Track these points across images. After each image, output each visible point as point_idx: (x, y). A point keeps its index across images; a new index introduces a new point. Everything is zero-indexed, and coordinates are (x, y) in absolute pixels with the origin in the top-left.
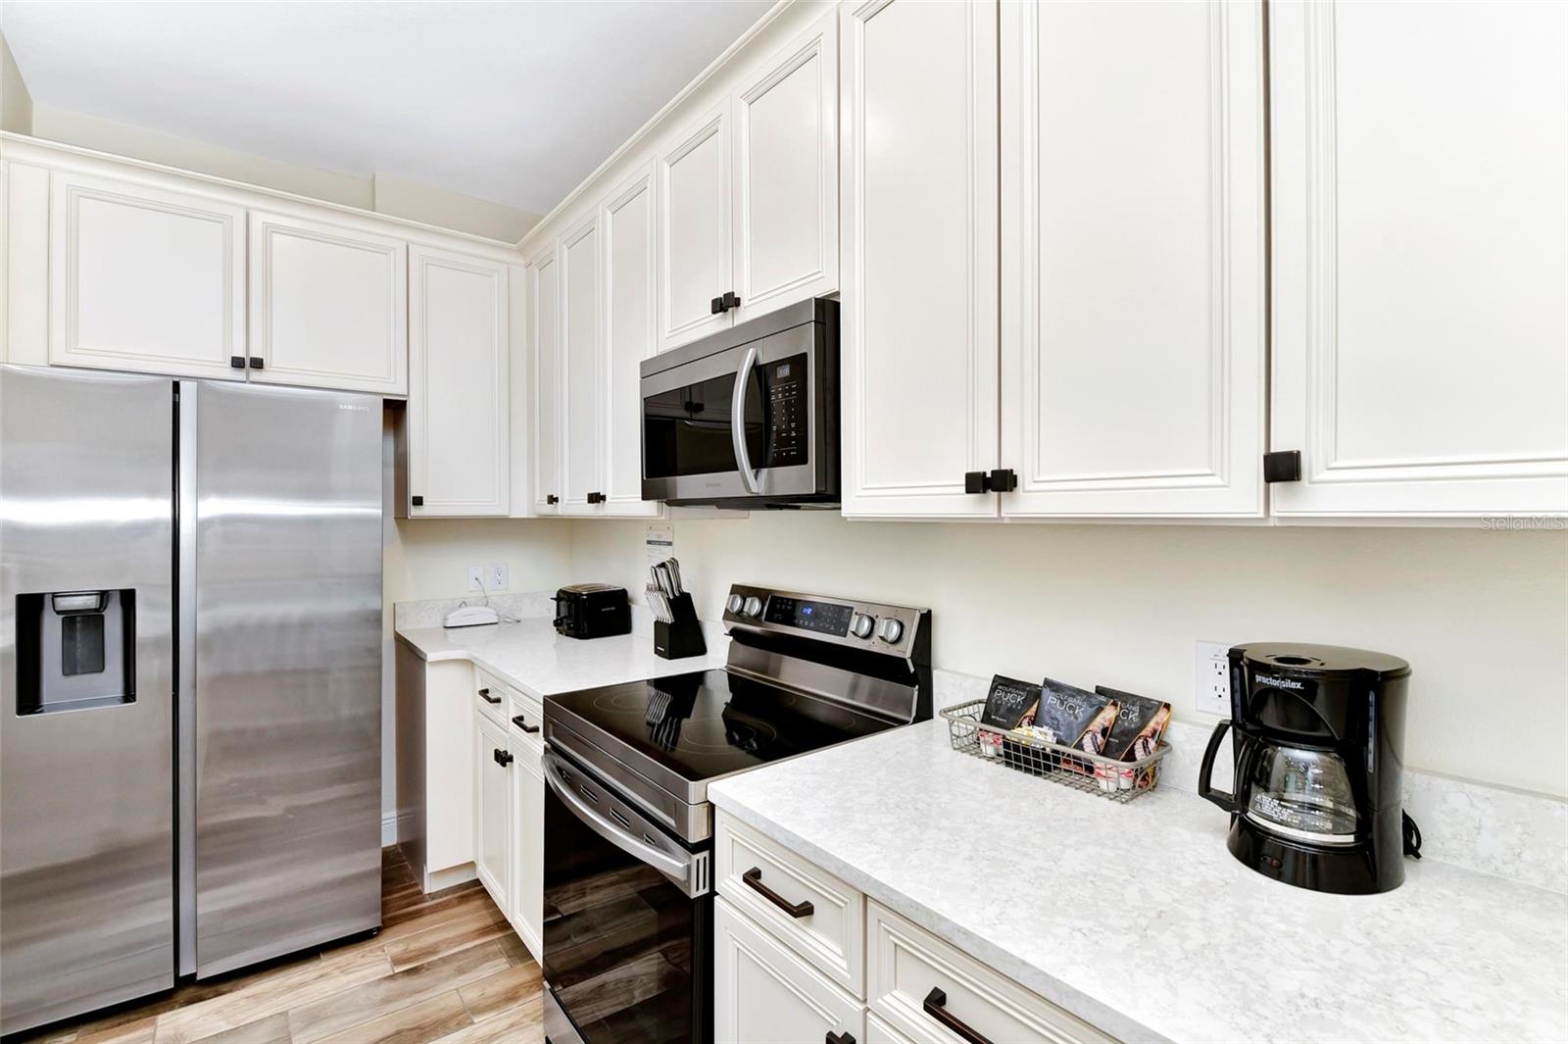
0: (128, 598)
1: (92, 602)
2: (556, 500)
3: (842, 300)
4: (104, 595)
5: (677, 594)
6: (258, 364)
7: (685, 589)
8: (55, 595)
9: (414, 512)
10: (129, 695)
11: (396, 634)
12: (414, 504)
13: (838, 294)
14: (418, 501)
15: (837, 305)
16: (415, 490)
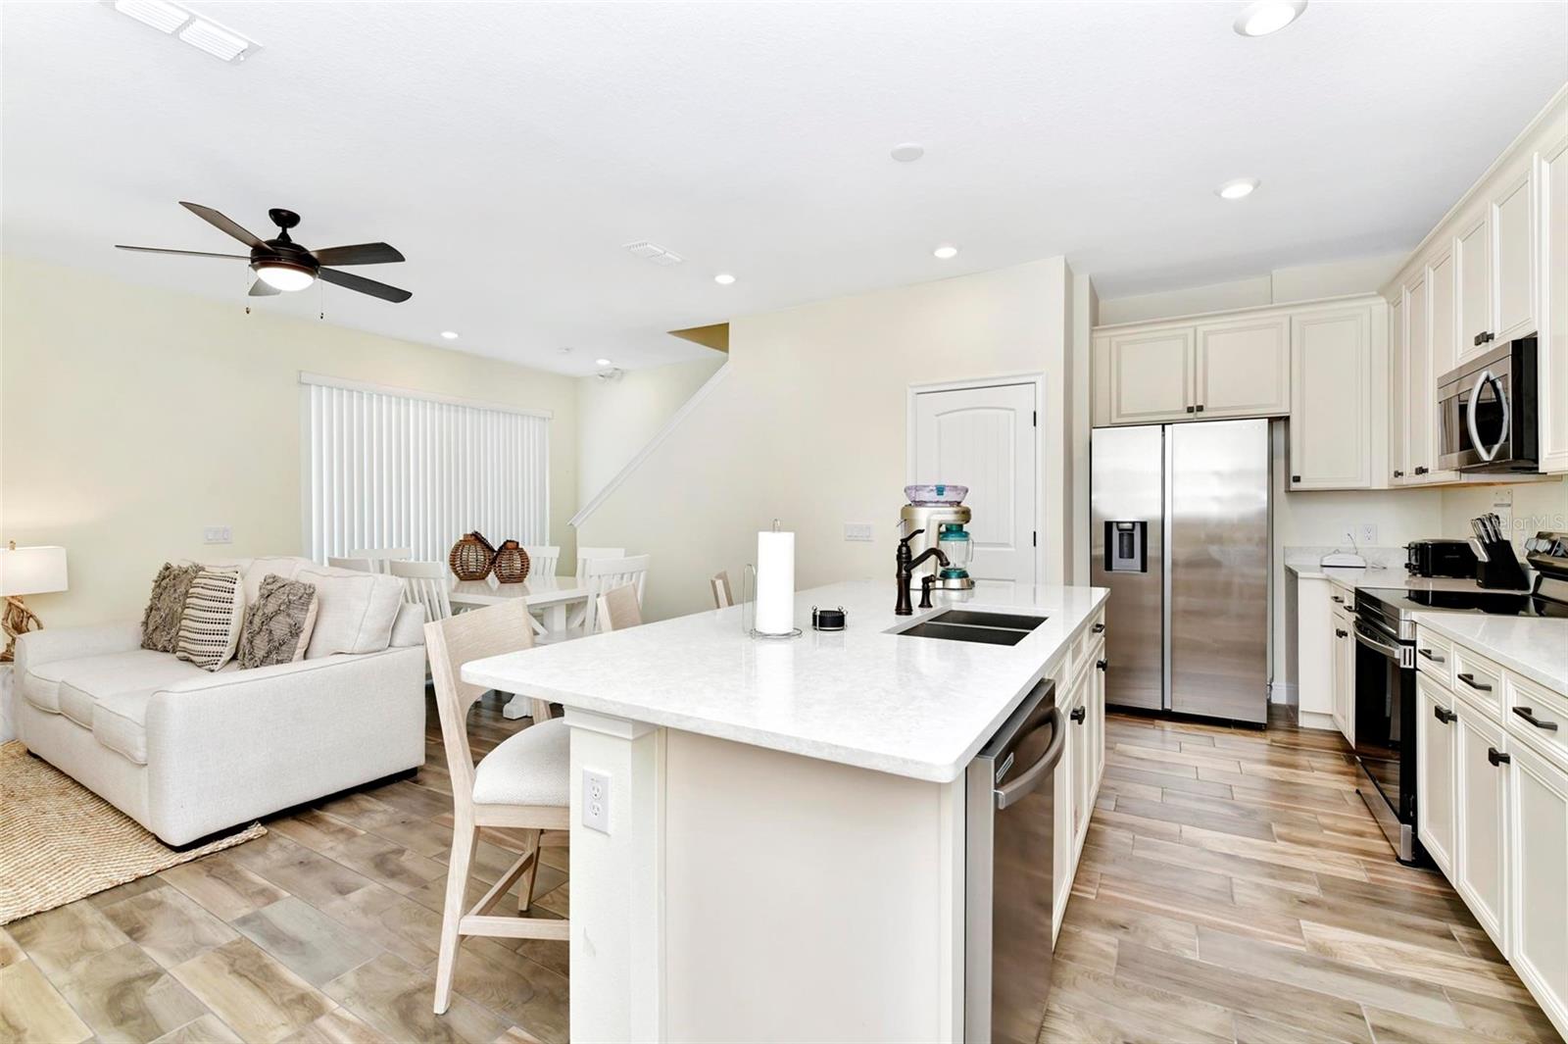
0: (1144, 525)
1: (1129, 526)
2: (1401, 474)
3: (1539, 336)
4: (1133, 523)
5: (1494, 539)
6: (1200, 409)
7: (1505, 537)
8: (1118, 523)
9: (1294, 486)
10: (1144, 569)
11: (1286, 566)
12: (1294, 481)
13: (1536, 333)
14: (1297, 479)
15: (1536, 339)
16: (1294, 473)
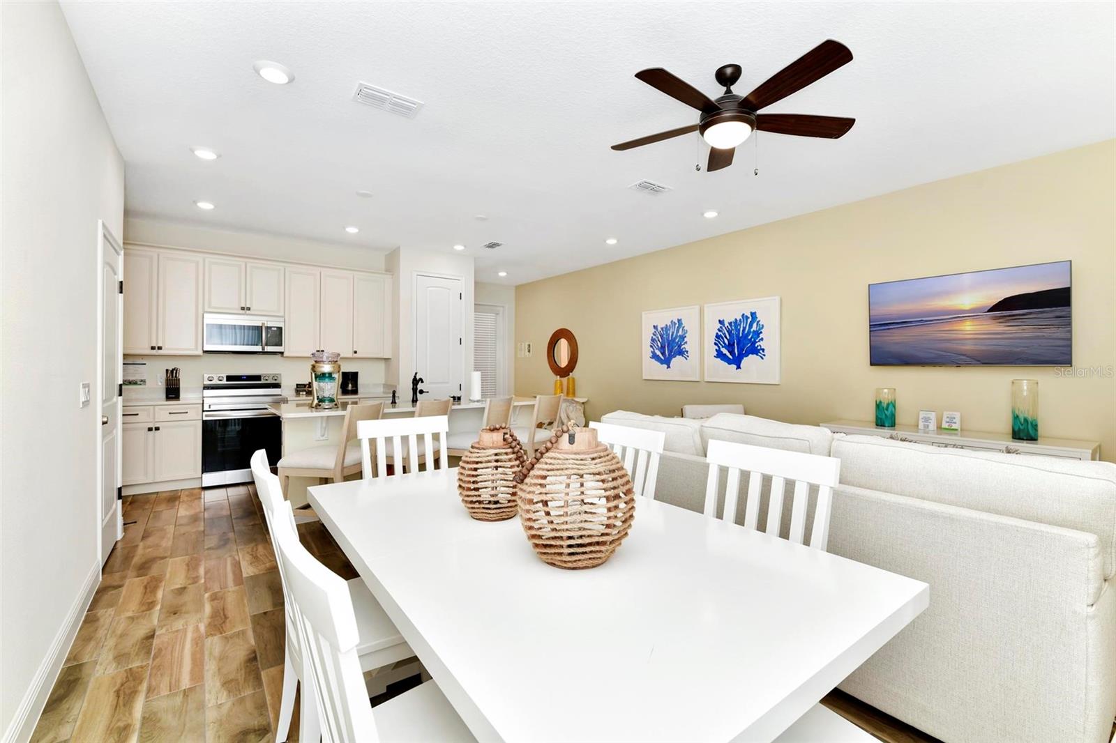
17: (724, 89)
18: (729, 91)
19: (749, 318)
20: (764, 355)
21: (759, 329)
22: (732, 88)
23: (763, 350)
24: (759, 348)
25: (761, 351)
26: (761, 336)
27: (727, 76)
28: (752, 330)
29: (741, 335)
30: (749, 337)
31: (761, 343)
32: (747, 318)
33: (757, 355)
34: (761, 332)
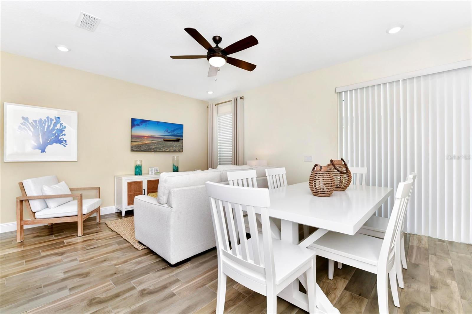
17: (216, 45)
18: (217, 46)
19: (53, 120)
20: (66, 144)
21: (62, 128)
22: (218, 45)
23: (66, 141)
24: (62, 140)
25: (64, 142)
26: (64, 133)
27: (217, 40)
28: (56, 128)
29: (45, 130)
30: (54, 132)
31: (64, 137)
32: (52, 120)
33: (60, 144)
34: (64, 131)
